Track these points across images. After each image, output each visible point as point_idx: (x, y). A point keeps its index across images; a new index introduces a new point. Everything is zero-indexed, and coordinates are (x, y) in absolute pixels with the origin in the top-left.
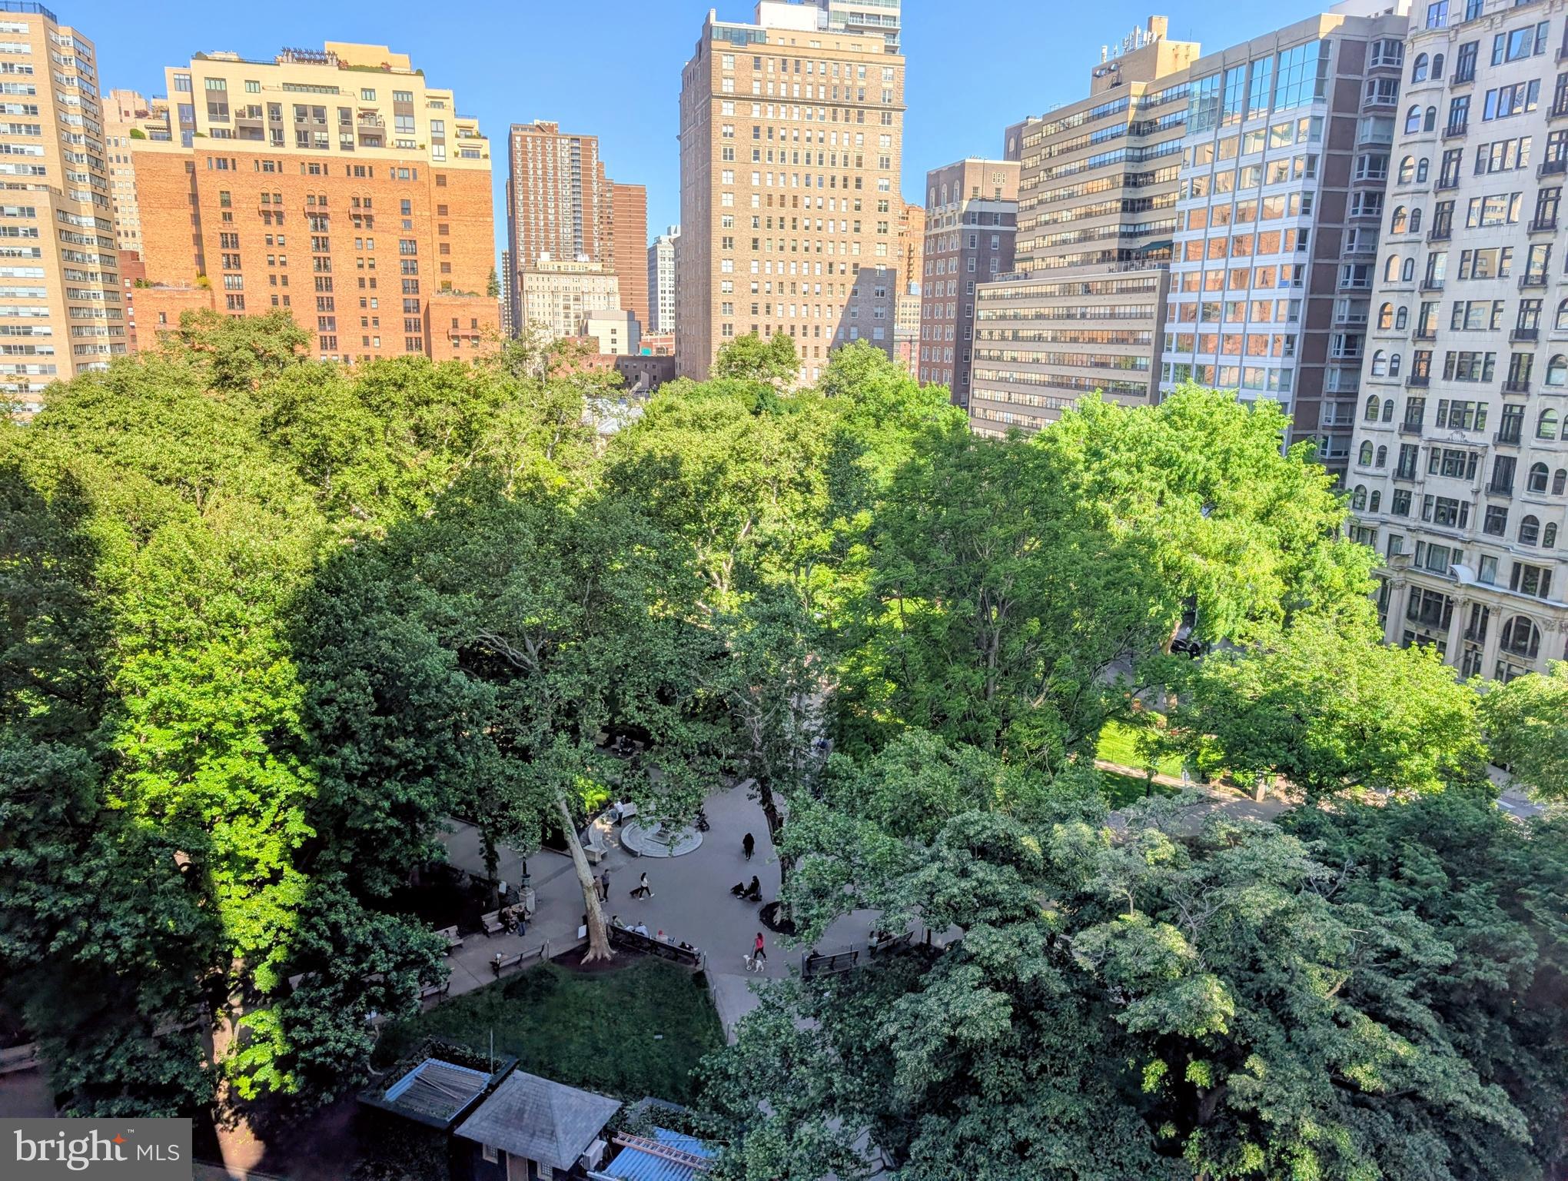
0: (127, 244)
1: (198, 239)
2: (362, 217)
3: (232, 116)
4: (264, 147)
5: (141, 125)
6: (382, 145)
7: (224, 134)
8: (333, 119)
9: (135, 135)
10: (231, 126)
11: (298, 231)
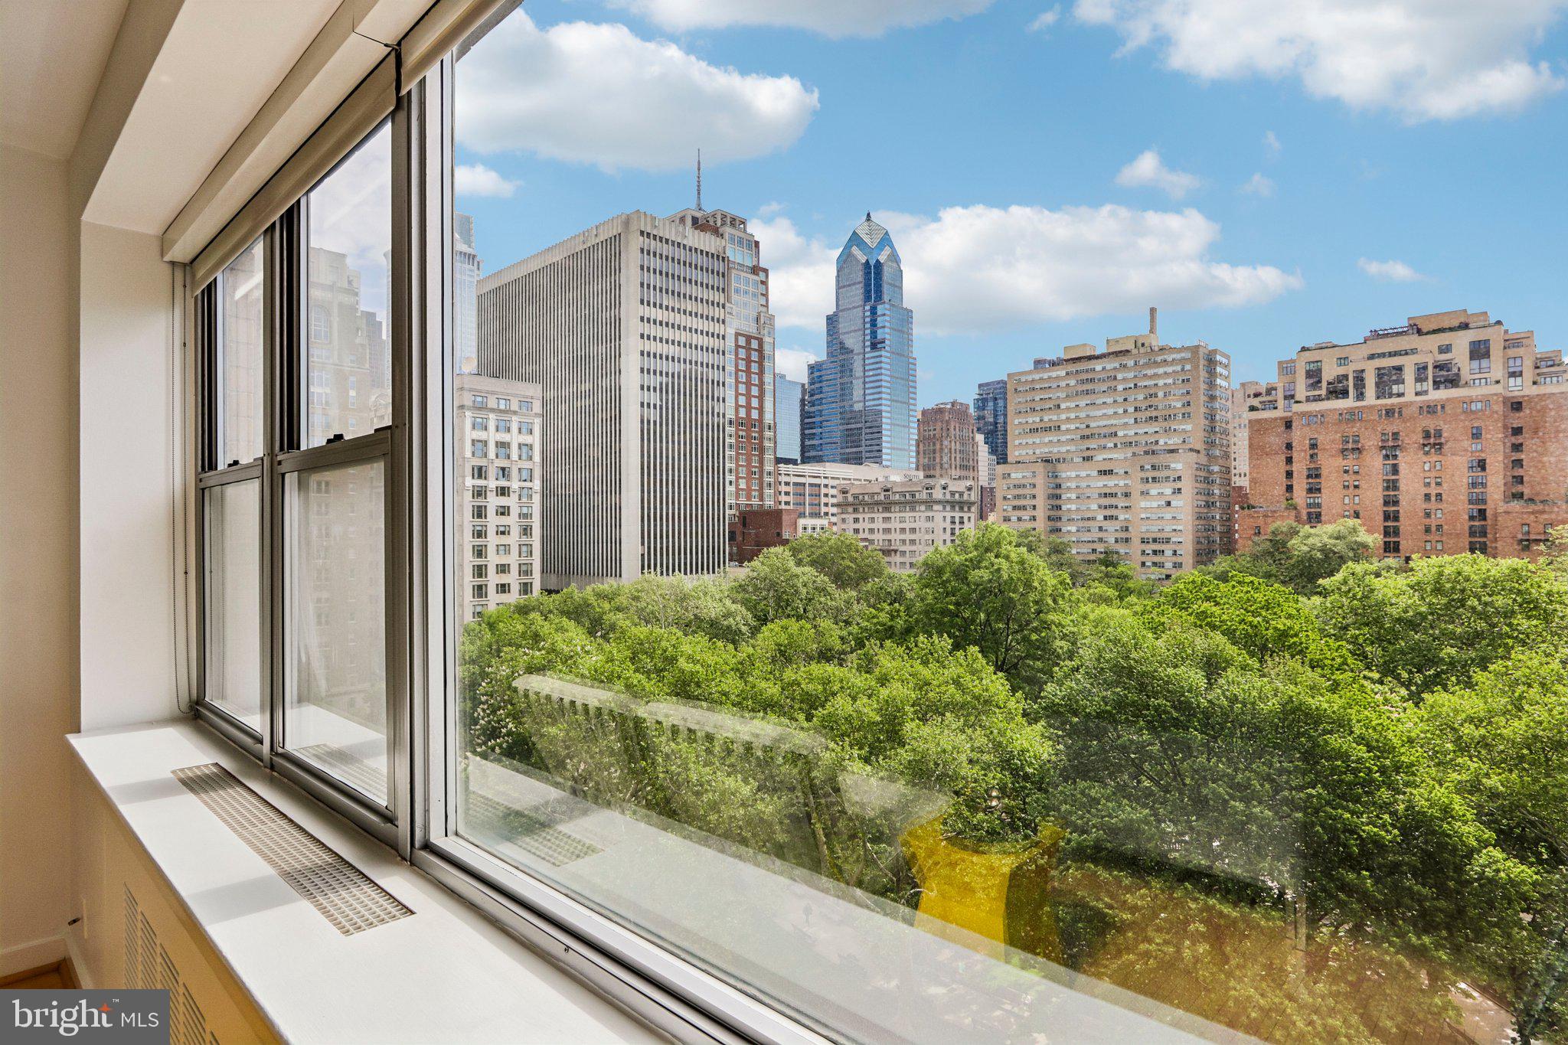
0: (1238, 482)
1: (1289, 474)
2: (1433, 442)
3: (1324, 384)
4: (1349, 403)
5: (1256, 402)
6: (1457, 386)
7: (1318, 399)
8: (1409, 375)
9: (1252, 409)
10: (1323, 392)
11: (1375, 463)
